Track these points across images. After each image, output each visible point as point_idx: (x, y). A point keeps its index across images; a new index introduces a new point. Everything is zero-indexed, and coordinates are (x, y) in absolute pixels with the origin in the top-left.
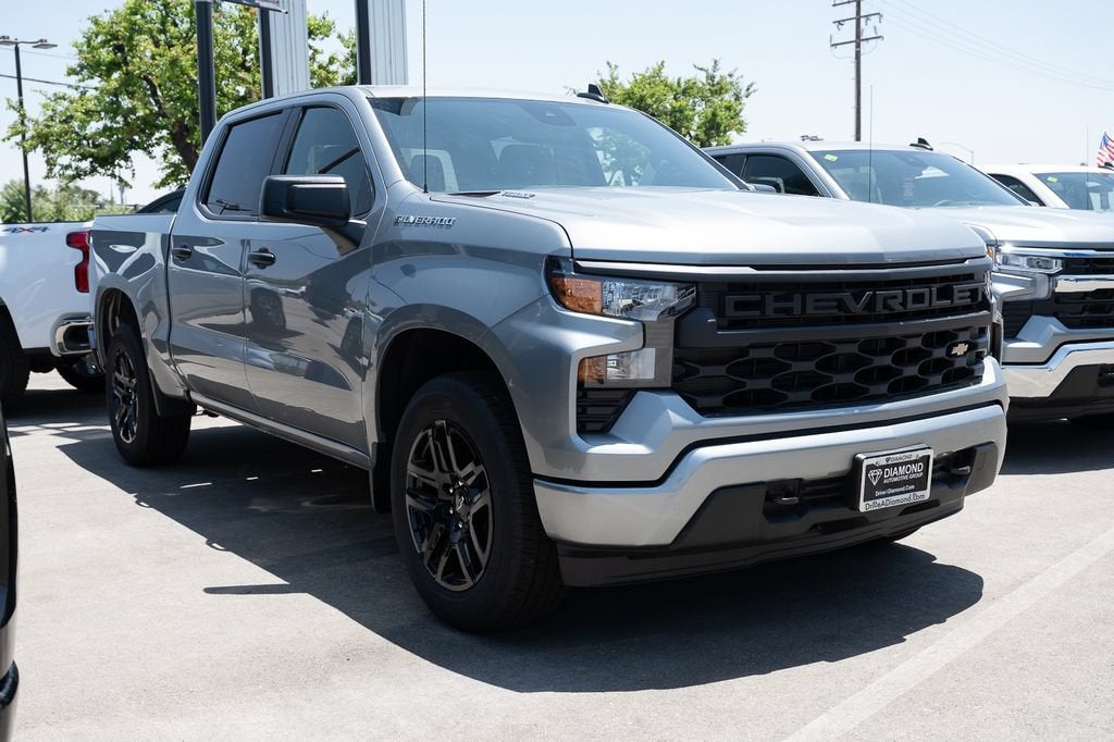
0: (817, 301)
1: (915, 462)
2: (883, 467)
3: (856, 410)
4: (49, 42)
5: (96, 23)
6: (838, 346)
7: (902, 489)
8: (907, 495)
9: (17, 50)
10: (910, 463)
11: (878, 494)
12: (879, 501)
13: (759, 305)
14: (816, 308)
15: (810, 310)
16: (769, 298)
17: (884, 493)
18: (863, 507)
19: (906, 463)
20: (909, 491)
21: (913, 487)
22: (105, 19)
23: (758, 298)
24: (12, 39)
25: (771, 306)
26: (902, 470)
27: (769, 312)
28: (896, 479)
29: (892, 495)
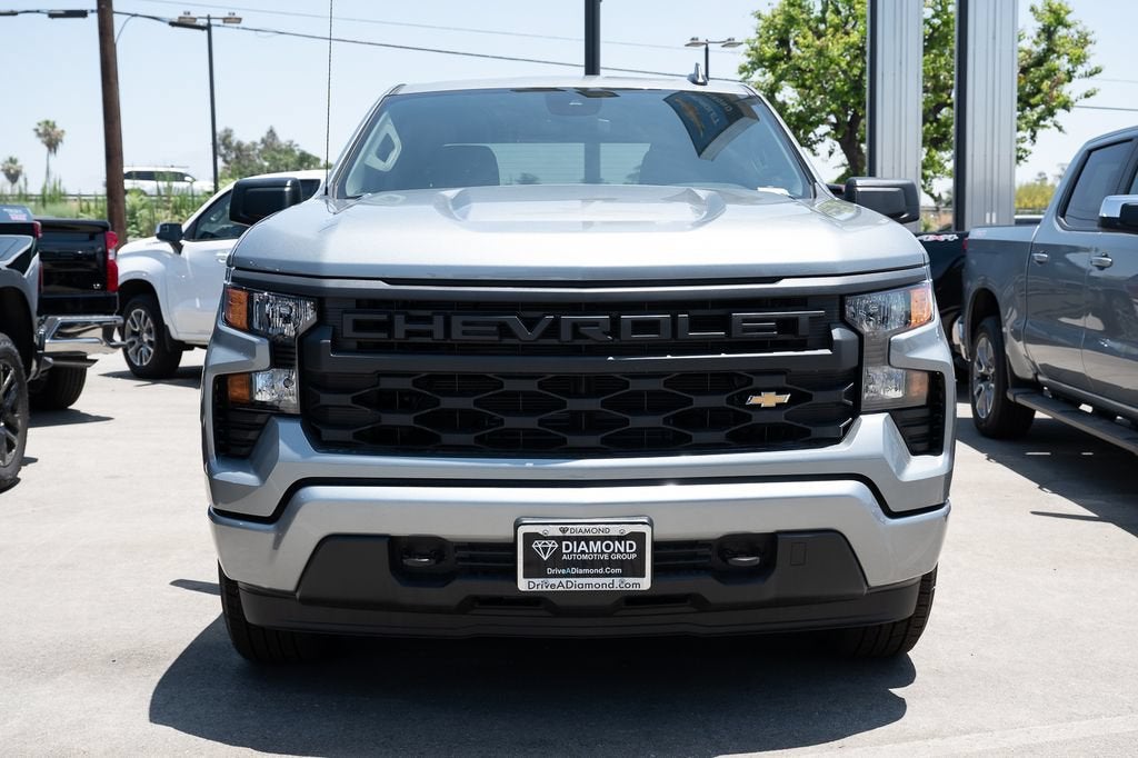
0: (465, 324)
1: (620, 539)
2: (559, 540)
3: (529, 464)
4: (737, 41)
5: (759, 17)
6: (506, 382)
7: (601, 571)
8: (608, 580)
9: (707, 50)
10: (612, 538)
11: (550, 571)
12: (556, 581)
13: (387, 326)
14: (464, 333)
15: (457, 335)
16: (399, 320)
17: (563, 571)
18: (523, 584)
19: (603, 539)
20: (610, 575)
21: (619, 570)
22: (767, 13)
23: (384, 317)
24: (702, 40)
25: (401, 328)
26: (595, 547)
27: (399, 333)
28: (585, 557)
29: (578, 576)
